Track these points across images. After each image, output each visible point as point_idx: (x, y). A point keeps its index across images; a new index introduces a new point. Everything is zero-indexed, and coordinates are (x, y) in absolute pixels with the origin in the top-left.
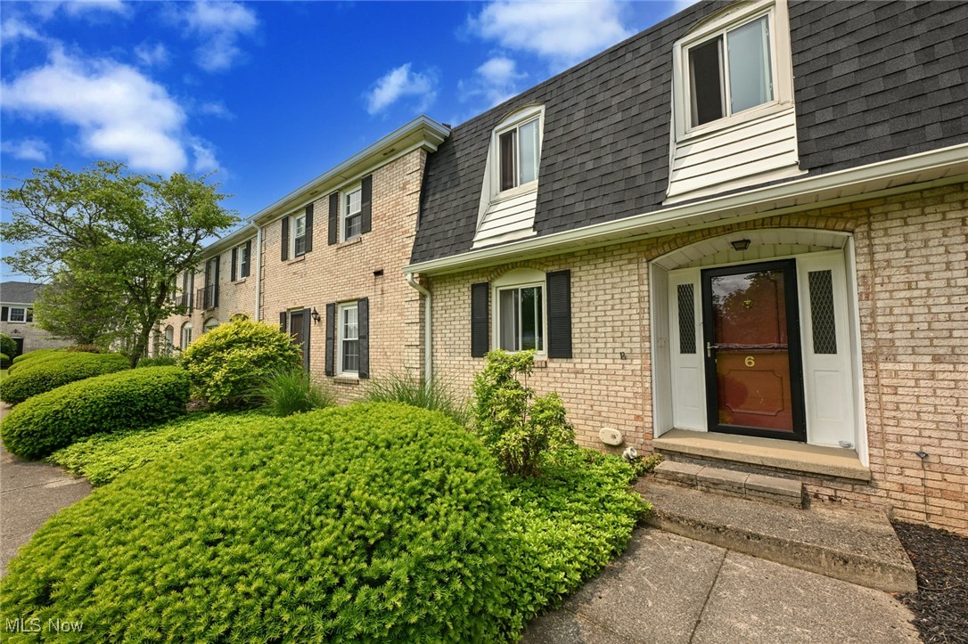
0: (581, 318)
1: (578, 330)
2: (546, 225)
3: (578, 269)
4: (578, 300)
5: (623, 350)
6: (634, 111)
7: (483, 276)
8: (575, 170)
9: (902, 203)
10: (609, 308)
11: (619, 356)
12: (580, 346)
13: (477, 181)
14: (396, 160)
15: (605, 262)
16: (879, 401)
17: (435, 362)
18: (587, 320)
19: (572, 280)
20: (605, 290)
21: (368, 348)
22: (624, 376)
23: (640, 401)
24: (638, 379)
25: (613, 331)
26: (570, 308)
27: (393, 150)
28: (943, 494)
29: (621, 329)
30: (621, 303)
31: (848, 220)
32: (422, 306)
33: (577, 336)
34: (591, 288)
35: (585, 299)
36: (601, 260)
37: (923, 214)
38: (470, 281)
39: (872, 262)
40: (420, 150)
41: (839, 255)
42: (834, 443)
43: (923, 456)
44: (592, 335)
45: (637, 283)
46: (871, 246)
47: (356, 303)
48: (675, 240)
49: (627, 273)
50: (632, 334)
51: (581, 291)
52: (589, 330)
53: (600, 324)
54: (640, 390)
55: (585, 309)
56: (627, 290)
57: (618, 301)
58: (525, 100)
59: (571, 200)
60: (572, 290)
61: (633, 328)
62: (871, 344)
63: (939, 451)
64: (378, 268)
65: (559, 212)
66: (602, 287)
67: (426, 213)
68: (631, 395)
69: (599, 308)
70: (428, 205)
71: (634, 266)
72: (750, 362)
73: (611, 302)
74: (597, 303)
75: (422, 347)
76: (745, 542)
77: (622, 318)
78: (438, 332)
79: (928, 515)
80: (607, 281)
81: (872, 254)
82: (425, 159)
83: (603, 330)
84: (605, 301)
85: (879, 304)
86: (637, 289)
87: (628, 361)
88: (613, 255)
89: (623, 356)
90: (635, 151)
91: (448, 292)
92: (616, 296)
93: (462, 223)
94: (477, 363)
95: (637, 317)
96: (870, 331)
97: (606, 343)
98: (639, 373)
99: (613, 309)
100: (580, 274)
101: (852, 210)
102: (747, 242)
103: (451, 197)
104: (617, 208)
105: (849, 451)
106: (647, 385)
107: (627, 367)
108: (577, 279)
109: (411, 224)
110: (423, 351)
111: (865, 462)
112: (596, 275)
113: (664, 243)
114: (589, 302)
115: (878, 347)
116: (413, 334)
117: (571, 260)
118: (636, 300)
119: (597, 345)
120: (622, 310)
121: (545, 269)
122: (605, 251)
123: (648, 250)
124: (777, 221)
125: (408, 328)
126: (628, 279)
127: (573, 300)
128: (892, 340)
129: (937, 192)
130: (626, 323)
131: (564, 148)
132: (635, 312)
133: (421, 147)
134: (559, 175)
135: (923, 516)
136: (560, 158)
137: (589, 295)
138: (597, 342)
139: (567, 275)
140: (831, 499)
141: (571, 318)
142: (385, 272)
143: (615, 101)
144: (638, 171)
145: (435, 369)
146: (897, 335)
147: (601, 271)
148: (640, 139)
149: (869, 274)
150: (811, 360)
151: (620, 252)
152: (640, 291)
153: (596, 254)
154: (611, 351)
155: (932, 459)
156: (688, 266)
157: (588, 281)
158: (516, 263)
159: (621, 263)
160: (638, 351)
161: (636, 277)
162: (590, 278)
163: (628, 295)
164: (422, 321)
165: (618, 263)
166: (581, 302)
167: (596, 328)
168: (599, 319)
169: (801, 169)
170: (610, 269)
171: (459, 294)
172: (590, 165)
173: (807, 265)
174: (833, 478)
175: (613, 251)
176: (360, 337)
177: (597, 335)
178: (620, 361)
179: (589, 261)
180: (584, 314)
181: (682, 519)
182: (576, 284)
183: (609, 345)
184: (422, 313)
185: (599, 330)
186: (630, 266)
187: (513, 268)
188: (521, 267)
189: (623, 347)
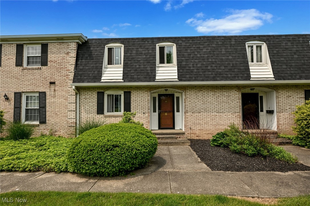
0: (133, 104)
1: (133, 107)
2: (126, 79)
3: (133, 91)
4: (133, 99)
5: (144, 112)
6: (148, 57)
7: (102, 89)
8: (134, 67)
9: (190, 88)
10: (141, 102)
11: (143, 113)
12: (133, 111)
13: (101, 60)
14: (63, 42)
15: (140, 90)
16: (186, 120)
17: (80, 116)
18: (135, 104)
19: (131, 94)
20: (140, 97)
21: (46, 112)
22: (144, 118)
23: (147, 123)
24: (147, 118)
25: (141, 107)
26: (130, 101)
27: (63, 39)
28: (193, 134)
29: (143, 107)
30: (144, 101)
31: (183, 89)
32: (76, 97)
33: (132, 108)
34: (136, 96)
35: (135, 99)
36: (139, 90)
37: (192, 90)
38: (96, 90)
39: (186, 97)
40: (76, 43)
41: (180, 94)
42: (179, 129)
43: (190, 128)
44: (136, 108)
45: (147, 96)
46: (186, 94)
47: (38, 93)
48: (156, 88)
49: (145, 94)
50: (146, 108)
51: (134, 97)
52: (135, 107)
53: (138, 106)
54: (147, 121)
55: (134, 102)
56: (145, 98)
57: (143, 100)
58: (117, 41)
59: (133, 74)
60: (131, 97)
61: (146, 107)
62: (185, 110)
63: (192, 127)
64: (52, 81)
65: (130, 77)
66: (139, 96)
67: (78, 66)
68: (145, 122)
69: (138, 102)
70: (79, 63)
71: (147, 92)
72: (166, 114)
73: (141, 100)
74: (138, 100)
75: (76, 111)
76: (171, 144)
77: (144, 104)
78: (82, 106)
79: (191, 137)
80: (140, 95)
81: (186, 95)
82: (77, 46)
83: (139, 107)
84: (140, 100)
85: (186, 104)
86: (147, 98)
87: (145, 114)
88: (142, 89)
89: (144, 113)
90: (149, 66)
91: (87, 93)
92: (142, 99)
93: (96, 72)
94: (99, 116)
95: (147, 104)
96: (185, 108)
97: (140, 110)
98: (147, 117)
99: (142, 102)
100: (133, 93)
101: (184, 87)
102: (167, 90)
103: (90, 63)
104: (145, 79)
105: (181, 129)
106: (149, 120)
107: (145, 116)
108: (133, 94)
109: (72, 68)
110: (76, 113)
111: (184, 130)
112: (138, 93)
113: (153, 88)
114: (136, 100)
115: (186, 111)
116: (73, 107)
117: (131, 89)
118: (147, 100)
119: (137, 111)
120: (144, 102)
121: (123, 90)
122: (140, 88)
123: (150, 89)
124: (173, 87)
125: (69, 105)
126: (145, 95)
127: (131, 99)
128: (188, 110)
129: (193, 87)
130: (145, 105)
131: (130, 59)
132: (147, 103)
133: (76, 42)
134: (129, 67)
135: (190, 137)
136: (129, 62)
137: (136, 98)
138: (137, 110)
139: (130, 92)
140: (179, 137)
141: (130, 104)
142: (56, 83)
143: (143, 52)
144: (149, 71)
145: (80, 119)
146: (188, 109)
147: (139, 93)
148: (149, 64)
149: (185, 99)
150: (176, 113)
151: (144, 89)
152: (148, 98)
153: (138, 88)
154: (141, 112)
155: (191, 128)
156: (155, 93)
157: (136, 95)
158: (114, 87)
159: (144, 91)
160: (147, 112)
161: (147, 95)
162: (136, 94)
163: (145, 99)
164: (76, 102)
165: (143, 91)
166: (134, 100)
167: (137, 106)
168: (138, 104)
169: (178, 80)
170: (141, 93)
171: (92, 94)
172: (138, 66)
173: (176, 95)
174: (180, 134)
175: (142, 88)
176: (40, 107)
177: (137, 108)
178: (143, 114)
179: (136, 90)
180: (134, 103)
181: (161, 143)
182: (132, 95)
183: (140, 111)
184: (76, 99)
185: (138, 107)
186: (146, 92)
187: (113, 88)
188: (115, 88)
189: (144, 111)
